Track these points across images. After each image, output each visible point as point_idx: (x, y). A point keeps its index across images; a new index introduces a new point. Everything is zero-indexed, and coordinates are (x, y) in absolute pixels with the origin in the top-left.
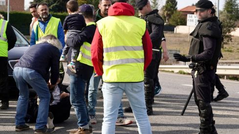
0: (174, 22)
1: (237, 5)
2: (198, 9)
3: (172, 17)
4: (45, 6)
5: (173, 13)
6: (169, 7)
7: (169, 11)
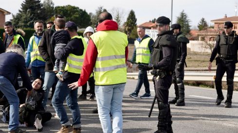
0: (134, 36)
1: (187, 21)
2: (158, 24)
3: (132, 31)
4: (42, 23)
5: (133, 28)
6: (130, 23)
7: (130, 26)
